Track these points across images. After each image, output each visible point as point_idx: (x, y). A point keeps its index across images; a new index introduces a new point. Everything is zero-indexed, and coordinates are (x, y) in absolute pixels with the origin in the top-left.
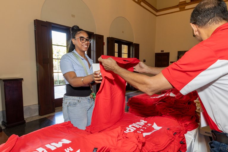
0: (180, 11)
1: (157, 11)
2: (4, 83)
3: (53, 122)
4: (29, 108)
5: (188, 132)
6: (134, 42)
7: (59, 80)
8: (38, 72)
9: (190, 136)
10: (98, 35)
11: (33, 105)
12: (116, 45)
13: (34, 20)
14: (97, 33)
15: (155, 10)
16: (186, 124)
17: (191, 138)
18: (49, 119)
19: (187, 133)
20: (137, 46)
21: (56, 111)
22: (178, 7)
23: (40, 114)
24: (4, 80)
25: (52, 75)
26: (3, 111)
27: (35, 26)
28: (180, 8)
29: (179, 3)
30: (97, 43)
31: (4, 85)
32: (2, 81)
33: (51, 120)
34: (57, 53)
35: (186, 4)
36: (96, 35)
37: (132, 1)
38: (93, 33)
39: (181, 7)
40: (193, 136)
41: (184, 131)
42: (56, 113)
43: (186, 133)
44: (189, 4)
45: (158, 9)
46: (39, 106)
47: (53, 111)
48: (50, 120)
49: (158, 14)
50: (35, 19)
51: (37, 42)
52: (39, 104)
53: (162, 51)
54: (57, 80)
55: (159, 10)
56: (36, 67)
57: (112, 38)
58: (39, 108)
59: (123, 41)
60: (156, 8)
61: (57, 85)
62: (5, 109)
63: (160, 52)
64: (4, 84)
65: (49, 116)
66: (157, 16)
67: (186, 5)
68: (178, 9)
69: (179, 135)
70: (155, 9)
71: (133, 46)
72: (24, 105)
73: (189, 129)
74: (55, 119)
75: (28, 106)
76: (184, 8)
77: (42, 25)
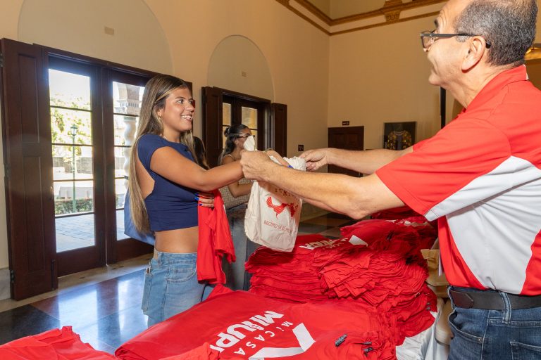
0: (387, 23)
1: (331, 22)
3: (49, 317)
5: (407, 339)
6: (274, 101)
7: (77, 198)
8: (9, 179)
9: (411, 352)
12: (227, 108)
15: (327, 20)
16: (402, 319)
17: (415, 357)
18: (39, 309)
19: (404, 343)
20: (280, 111)
21: (59, 285)
22: (383, 13)
23: (15, 296)
25: (49, 188)
28: (387, 17)
29: (384, 3)
33: (45, 312)
34: (72, 129)
35: (402, 7)
37: (277, 2)
39: (390, 12)
40: (420, 350)
41: (397, 338)
42: (60, 292)
43: (400, 343)
44: (409, 6)
45: (332, 17)
46: (11, 274)
47: (53, 286)
48: (41, 312)
52: (11, 267)
53: (346, 123)
54: (72, 199)
55: (336, 20)
56: (3, 165)
57: (215, 89)
58: (11, 279)
59: (245, 98)
60: (328, 15)
61: (71, 214)
63: (340, 125)
65: (42, 301)
66: (331, 34)
67: (402, 10)
68: (382, 19)
69: (380, 353)
70: (326, 16)
71: (270, 111)
73: (408, 333)
74: (57, 308)
76: (398, 15)
77: (20, 55)
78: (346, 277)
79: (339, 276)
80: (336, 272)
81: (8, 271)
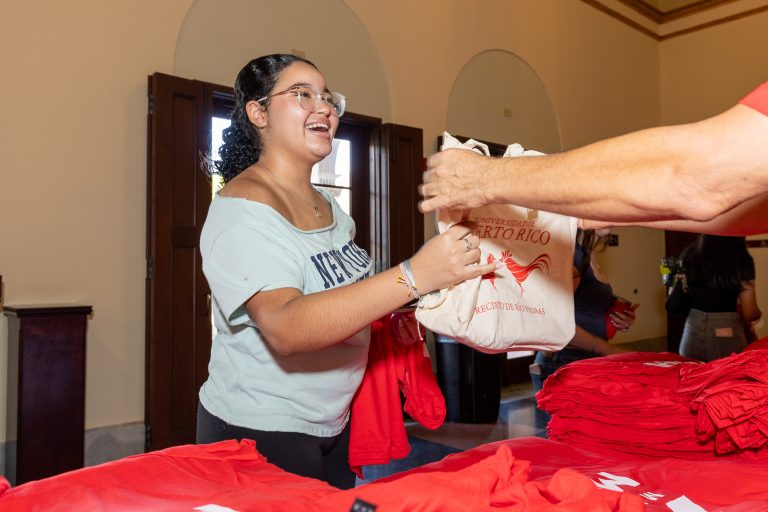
1: (661, 17)
2: (22, 325)
4: (108, 437)
8: (153, 281)
10: (396, 126)
11: (125, 425)
13: (150, 78)
14: (394, 121)
15: (653, 14)
24: (23, 310)
25: (205, 296)
26: (7, 444)
27: (150, 100)
30: (393, 161)
31: (21, 331)
32: (15, 314)
36: (390, 126)
38: (380, 120)
46: (147, 432)
49: (663, 29)
50: (151, 74)
51: (154, 160)
52: (147, 421)
55: (671, 12)
56: (145, 261)
58: (147, 440)
62: (14, 438)
64: (19, 328)
66: (660, 38)
72: (89, 424)
75: (105, 428)
77: (176, 95)
78: (757, 404)
79: (740, 403)
80: (732, 396)
81: (143, 427)
